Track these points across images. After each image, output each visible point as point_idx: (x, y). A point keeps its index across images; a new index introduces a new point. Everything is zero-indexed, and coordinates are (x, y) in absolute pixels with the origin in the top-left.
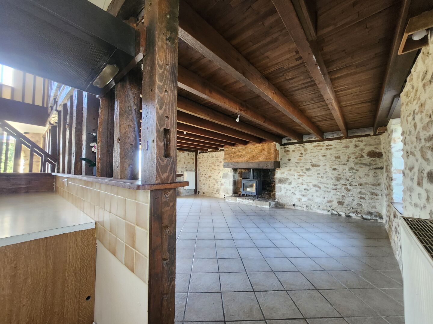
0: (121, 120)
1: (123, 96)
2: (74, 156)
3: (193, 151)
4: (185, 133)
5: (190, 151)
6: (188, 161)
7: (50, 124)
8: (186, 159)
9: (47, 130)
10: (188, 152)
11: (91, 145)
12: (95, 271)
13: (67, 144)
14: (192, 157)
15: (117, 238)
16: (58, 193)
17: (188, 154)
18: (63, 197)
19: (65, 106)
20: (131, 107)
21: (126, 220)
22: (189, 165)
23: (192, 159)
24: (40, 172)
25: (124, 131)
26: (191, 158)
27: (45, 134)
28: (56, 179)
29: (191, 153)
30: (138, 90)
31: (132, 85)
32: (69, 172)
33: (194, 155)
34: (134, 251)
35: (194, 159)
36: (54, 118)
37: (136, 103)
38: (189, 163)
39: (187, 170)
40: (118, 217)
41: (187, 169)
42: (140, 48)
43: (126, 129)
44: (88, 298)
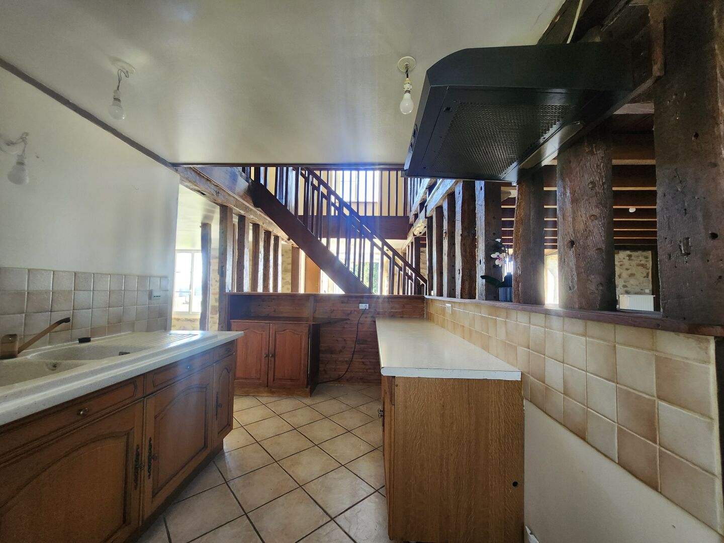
0: (575, 209)
1: (578, 169)
2: (459, 273)
3: (644, 249)
4: (632, 210)
5: (634, 249)
6: (629, 272)
7: (414, 235)
8: (625, 267)
9: (409, 244)
10: (628, 252)
11: (493, 256)
12: (523, 447)
13: (445, 258)
14: (642, 262)
15: (589, 409)
16: (434, 321)
17: (630, 256)
18: (443, 327)
19: (439, 209)
20: (595, 183)
21: (617, 383)
22: (632, 281)
23: (642, 265)
24: (397, 294)
25: (581, 226)
26: (638, 265)
27: (406, 248)
28: (427, 303)
29: (639, 253)
30: (606, 150)
31: (594, 145)
32: (452, 294)
33: (646, 258)
34: (656, 448)
35: (650, 264)
36: (419, 227)
37: (603, 174)
38: (632, 275)
39: (627, 293)
40: (588, 374)
41: (629, 289)
42: (654, 67)
43: (586, 224)
44: (515, 484)
